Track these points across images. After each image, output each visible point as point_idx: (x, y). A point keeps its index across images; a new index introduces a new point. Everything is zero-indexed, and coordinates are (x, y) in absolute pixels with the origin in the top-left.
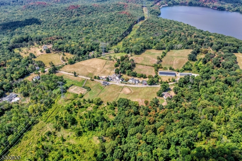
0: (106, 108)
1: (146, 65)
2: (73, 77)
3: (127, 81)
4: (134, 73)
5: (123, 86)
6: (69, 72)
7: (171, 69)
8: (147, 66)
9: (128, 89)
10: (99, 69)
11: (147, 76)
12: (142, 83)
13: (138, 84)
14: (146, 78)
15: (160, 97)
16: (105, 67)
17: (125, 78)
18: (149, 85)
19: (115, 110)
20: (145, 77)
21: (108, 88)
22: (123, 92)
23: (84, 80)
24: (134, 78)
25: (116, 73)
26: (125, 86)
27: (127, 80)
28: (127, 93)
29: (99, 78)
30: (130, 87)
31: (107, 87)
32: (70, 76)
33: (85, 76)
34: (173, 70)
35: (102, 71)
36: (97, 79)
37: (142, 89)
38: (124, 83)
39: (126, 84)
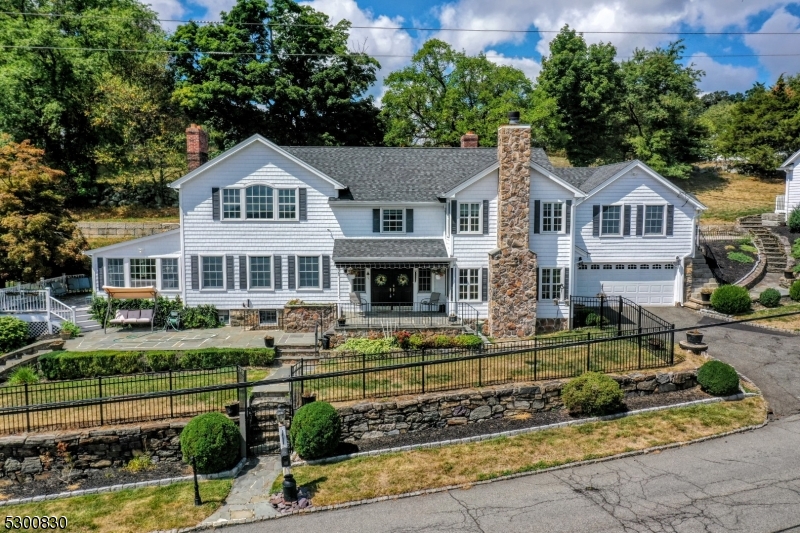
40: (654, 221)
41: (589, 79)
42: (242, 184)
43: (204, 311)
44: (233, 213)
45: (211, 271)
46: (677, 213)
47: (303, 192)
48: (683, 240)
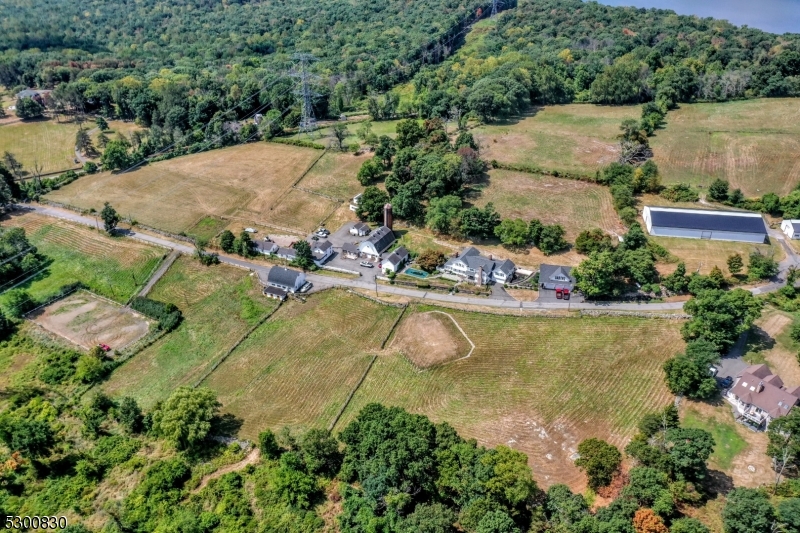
0: (250, 485)
1: (556, 175)
2: (102, 238)
3: (430, 270)
4: (481, 218)
5: (404, 301)
6: (84, 213)
7: (720, 194)
8: (557, 180)
9: (437, 323)
10: (264, 194)
11: (571, 238)
12: (536, 282)
13: (511, 292)
14: (564, 248)
15: (699, 399)
16: (301, 185)
17: (421, 251)
18: (591, 298)
19: (320, 509)
20: (557, 246)
21: (301, 314)
22: (396, 349)
23: (156, 260)
24: (478, 247)
25: (364, 219)
26: (420, 307)
27: (434, 263)
28: (430, 358)
29: (251, 249)
30: (449, 310)
31: (290, 304)
32: (82, 232)
33: (169, 235)
34: (737, 201)
35: (281, 207)
36: (240, 252)
37: (543, 327)
38: (412, 285)
39: (428, 287)
40: (502, 275)
42: (458, 263)
43: (454, 273)
44: (457, 265)
45: (455, 270)
46: (505, 275)
47: (464, 265)
48: (505, 278)
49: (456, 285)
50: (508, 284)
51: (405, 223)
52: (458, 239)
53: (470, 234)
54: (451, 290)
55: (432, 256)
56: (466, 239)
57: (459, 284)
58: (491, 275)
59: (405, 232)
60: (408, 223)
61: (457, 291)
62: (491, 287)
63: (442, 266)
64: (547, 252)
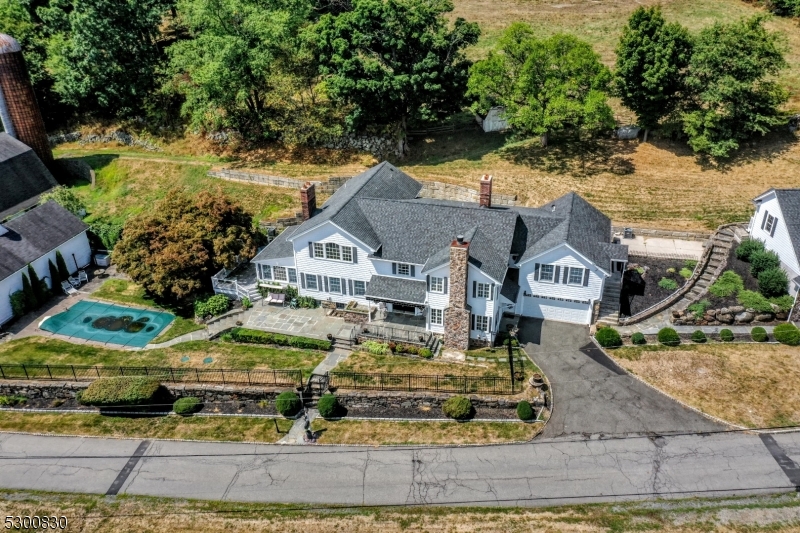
38: (64, 399)
39: (159, 402)
40: (575, 277)
41: (652, 63)
42: (324, 241)
43: (308, 299)
44: (320, 254)
45: (311, 281)
46: (592, 274)
47: (355, 250)
48: (594, 290)
49: (326, 365)
50: (611, 320)
51: (112, 130)
52: (312, 150)
53: (360, 128)
54: (294, 410)
55: (182, 225)
56: (348, 155)
57: (341, 357)
58: (511, 283)
59: (103, 161)
60: (124, 132)
61: (336, 411)
62: (527, 352)
63: (243, 270)
64: (718, 150)
